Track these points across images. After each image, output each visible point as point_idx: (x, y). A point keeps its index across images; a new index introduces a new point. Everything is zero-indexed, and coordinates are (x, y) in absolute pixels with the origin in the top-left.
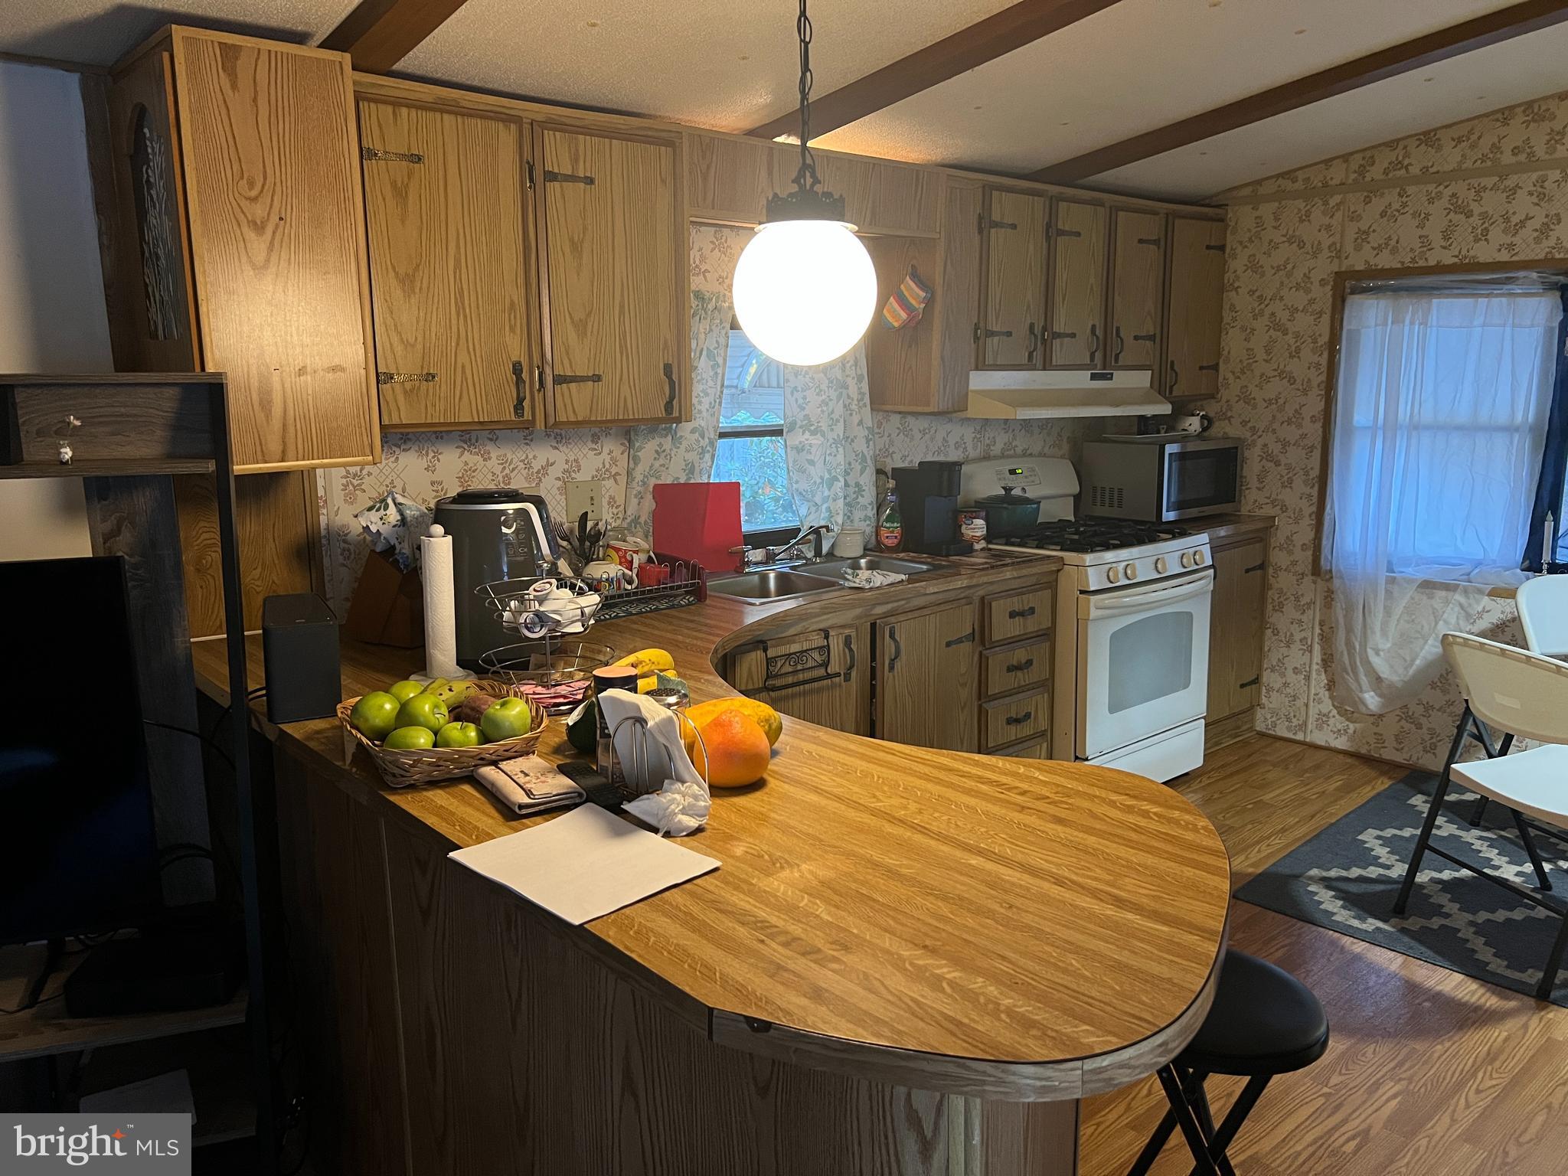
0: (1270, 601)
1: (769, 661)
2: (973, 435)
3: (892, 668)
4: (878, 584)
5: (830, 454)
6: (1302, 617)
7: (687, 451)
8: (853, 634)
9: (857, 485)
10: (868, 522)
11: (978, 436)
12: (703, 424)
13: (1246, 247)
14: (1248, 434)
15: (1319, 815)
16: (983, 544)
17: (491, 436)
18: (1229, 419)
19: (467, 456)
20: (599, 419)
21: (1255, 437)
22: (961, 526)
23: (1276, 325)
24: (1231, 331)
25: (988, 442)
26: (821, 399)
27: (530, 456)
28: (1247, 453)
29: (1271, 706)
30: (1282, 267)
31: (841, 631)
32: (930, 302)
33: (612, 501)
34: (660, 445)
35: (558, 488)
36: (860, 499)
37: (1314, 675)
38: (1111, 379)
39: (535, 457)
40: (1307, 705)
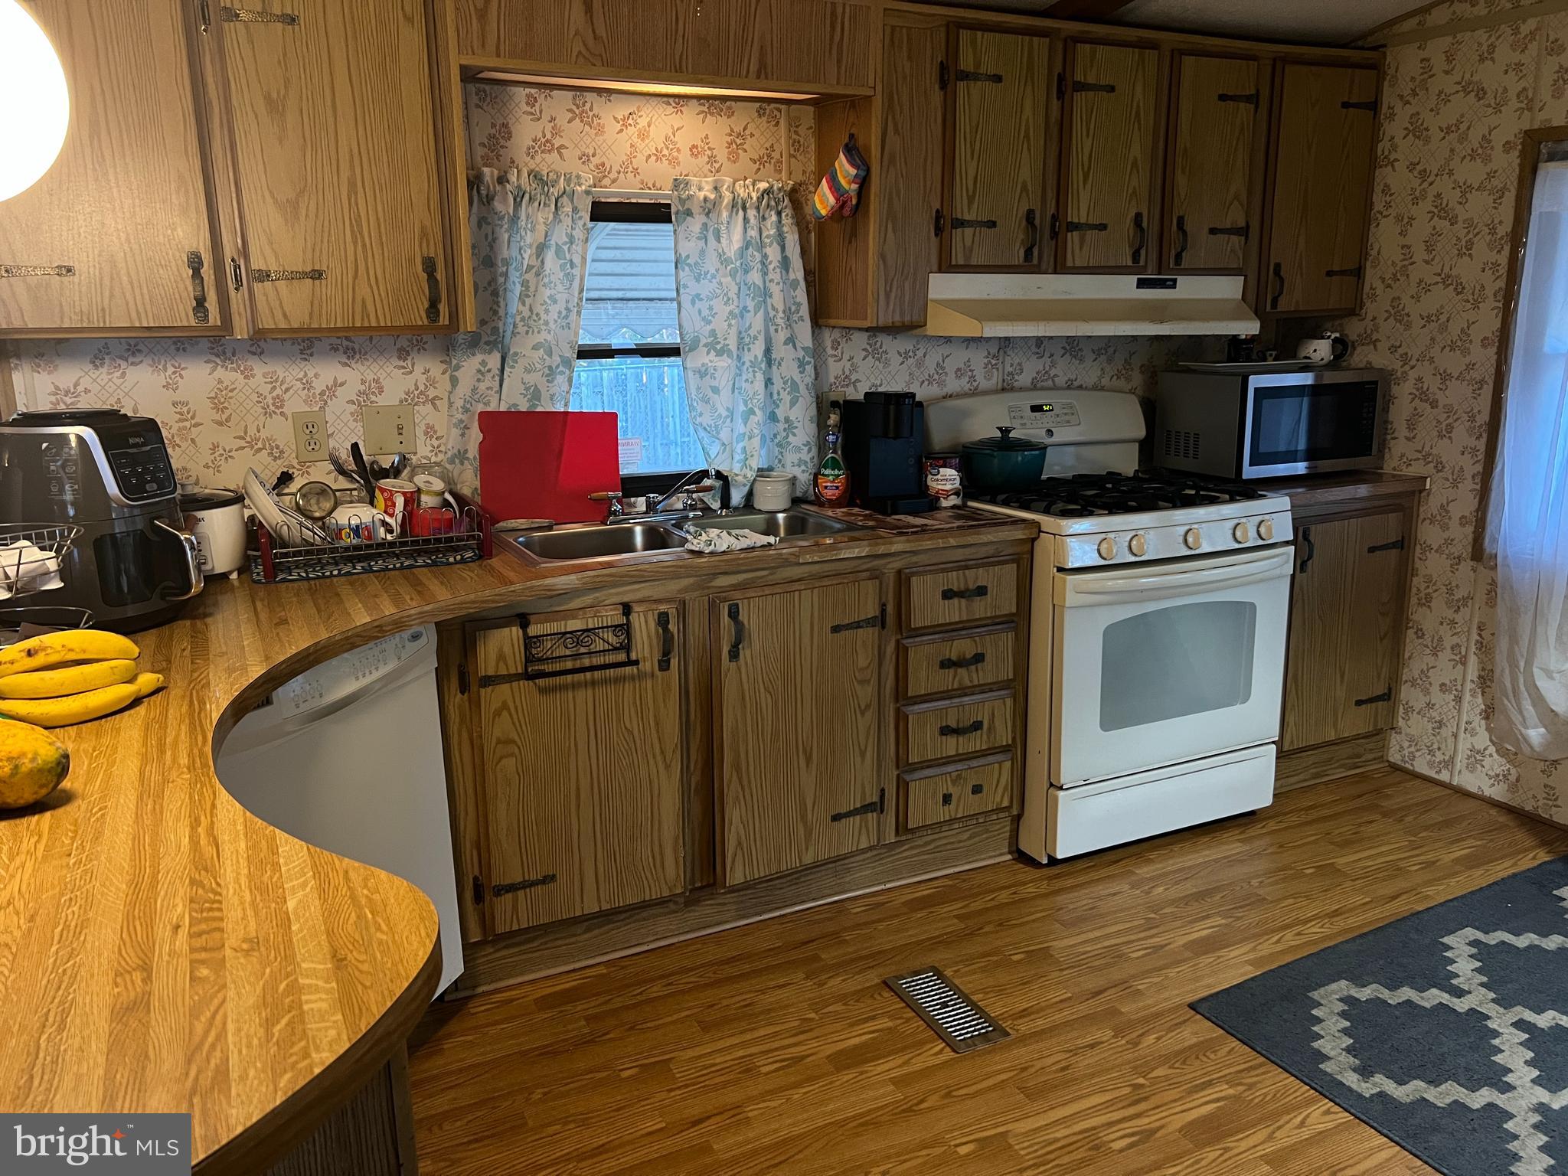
0: (1414, 590)
1: (529, 642)
2: (986, 360)
3: (734, 655)
4: (724, 548)
5: (747, 380)
6: (1455, 616)
7: (527, 371)
8: (672, 612)
9: (787, 420)
10: (803, 468)
11: (994, 362)
12: (549, 338)
13: (1408, 102)
14: (1397, 365)
15: (1404, 897)
16: (954, 500)
17: (253, 349)
18: (1375, 343)
19: (220, 372)
20: (324, 326)
21: (1407, 367)
22: (926, 476)
23: (1442, 211)
24: (1383, 222)
25: (1009, 369)
26: (728, 309)
27: (311, 374)
28: (1395, 390)
29: (1408, 730)
30: (1453, 128)
31: (654, 606)
32: (864, 182)
33: (430, 431)
34: (483, 363)
35: (352, 414)
36: (791, 438)
37: (1467, 697)
38: (1174, 286)
39: (316, 376)
40: (1455, 736)
